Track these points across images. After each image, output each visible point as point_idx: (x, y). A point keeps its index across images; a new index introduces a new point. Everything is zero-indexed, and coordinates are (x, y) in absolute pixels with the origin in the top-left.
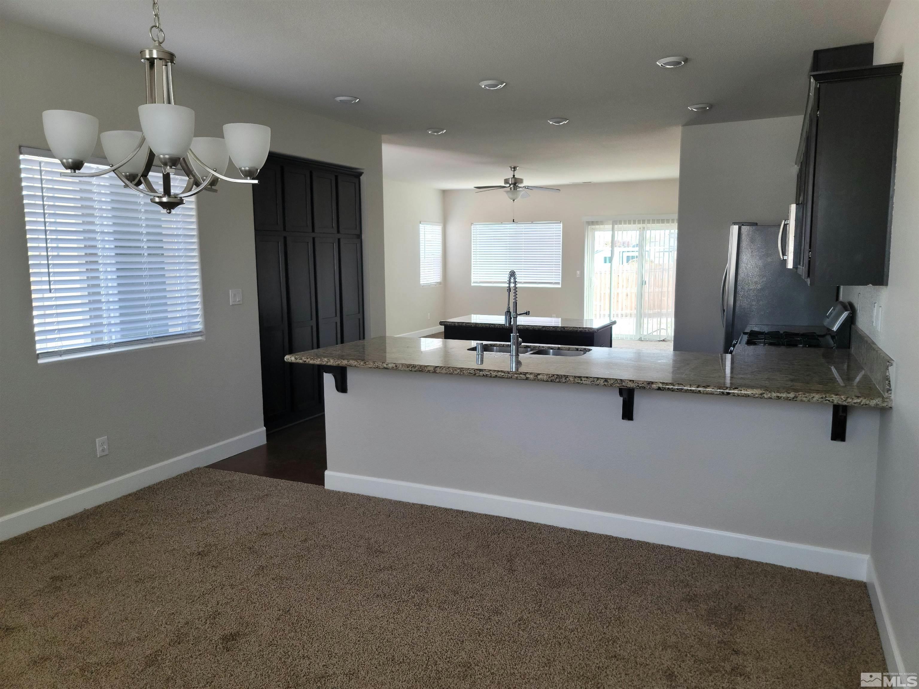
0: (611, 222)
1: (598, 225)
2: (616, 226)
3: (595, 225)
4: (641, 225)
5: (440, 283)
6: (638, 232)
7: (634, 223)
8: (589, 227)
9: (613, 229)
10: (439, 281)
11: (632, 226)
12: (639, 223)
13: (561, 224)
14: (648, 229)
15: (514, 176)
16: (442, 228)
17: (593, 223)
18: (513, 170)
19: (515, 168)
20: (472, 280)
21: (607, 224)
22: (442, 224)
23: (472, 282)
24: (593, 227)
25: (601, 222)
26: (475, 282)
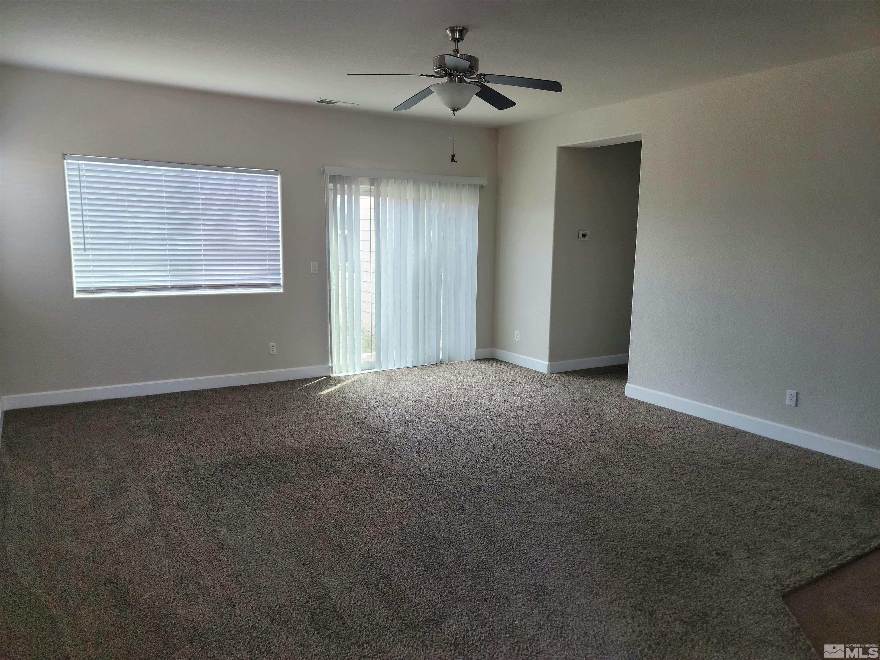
13: (279, 177)
20: (76, 286)
23: (75, 290)
25: (340, 177)
26: (80, 291)
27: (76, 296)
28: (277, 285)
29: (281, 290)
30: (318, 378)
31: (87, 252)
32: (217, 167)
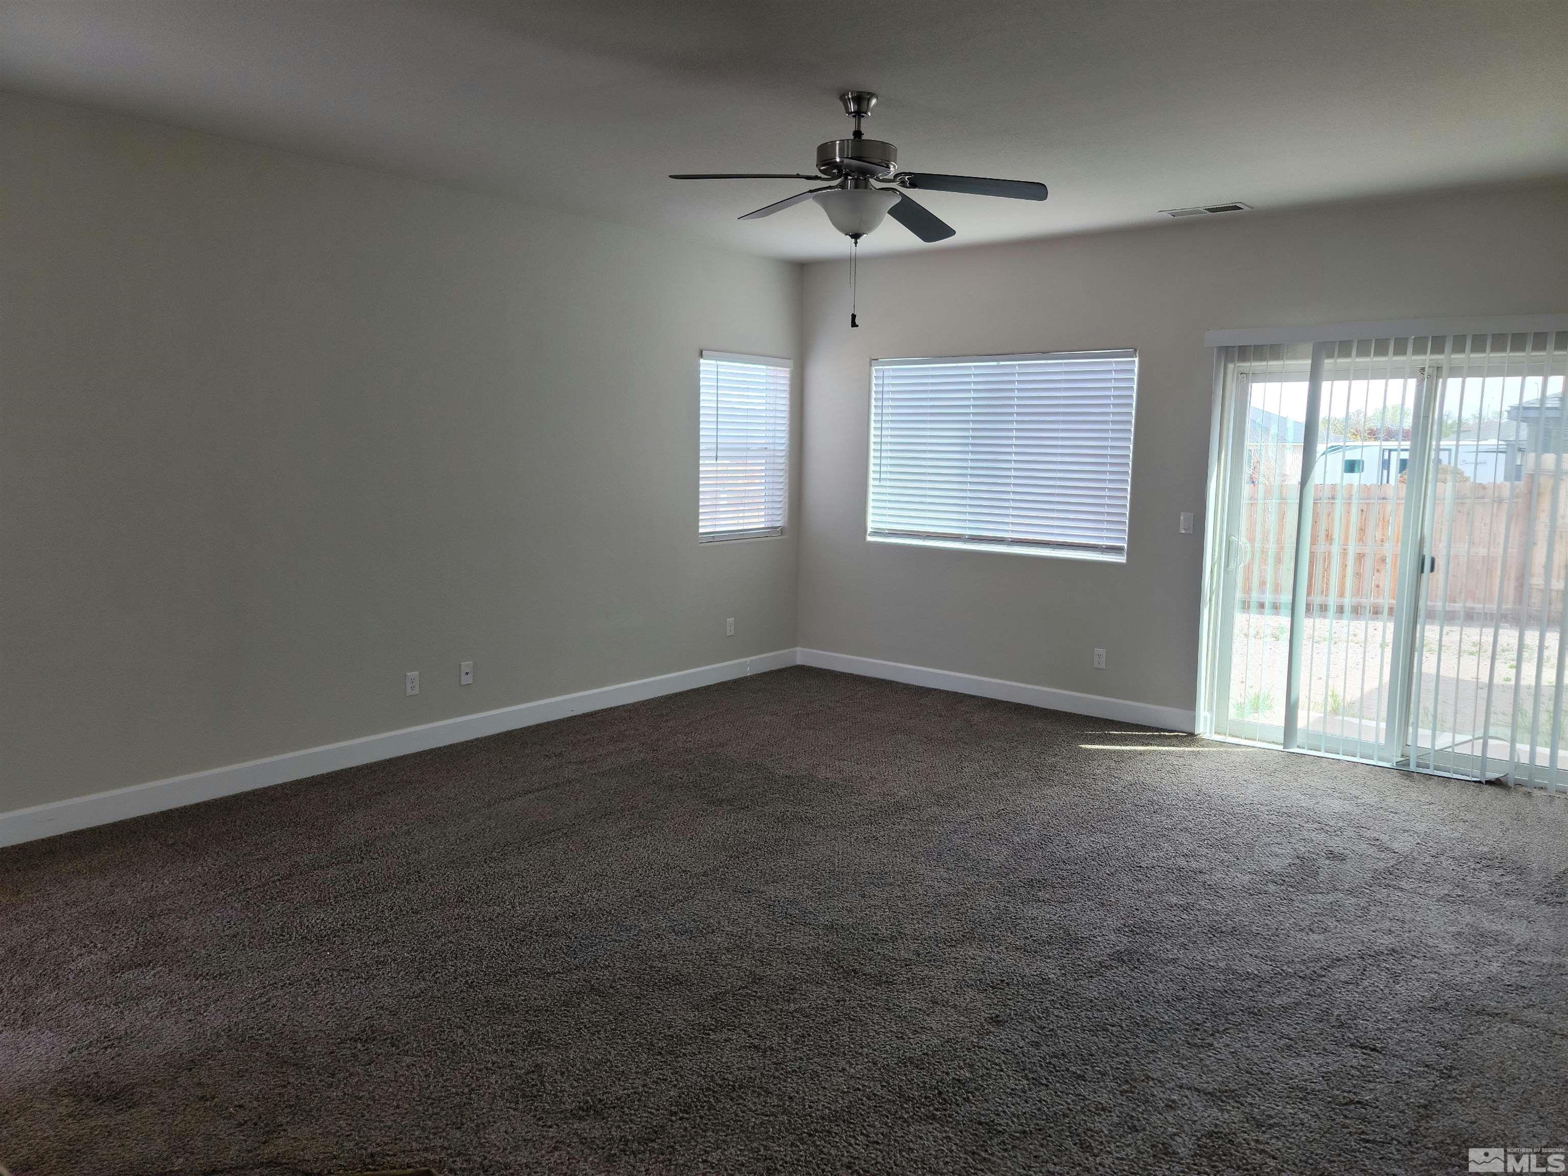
0: (1309, 348)
1: (1261, 358)
2: (1328, 363)
3: (1249, 360)
4: (1427, 359)
5: (782, 531)
6: (1412, 383)
7: (1400, 350)
8: (1231, 366)
9: (1315, 379)
10: (778, 524)
11: (1391, 360)
12: (1419, 349)
13: (1136, 360)
14: (1455, 372)
15: (858, 134)
16: (792, 373)
17: (1243, 352)
18: (852, 107)
19: (861, 99)
20: (870, 526)
21: (1294, 357)
22: (791, 362)
23: (869, 530)
24: (1245, 366)
25: (1273, 347)
26: (876, 533)
27: (869, 539)
28: (1117, 550)
29: (1121, 559)
30: (1158, 730)
31: (883, 483)
32: (1044, 353)
